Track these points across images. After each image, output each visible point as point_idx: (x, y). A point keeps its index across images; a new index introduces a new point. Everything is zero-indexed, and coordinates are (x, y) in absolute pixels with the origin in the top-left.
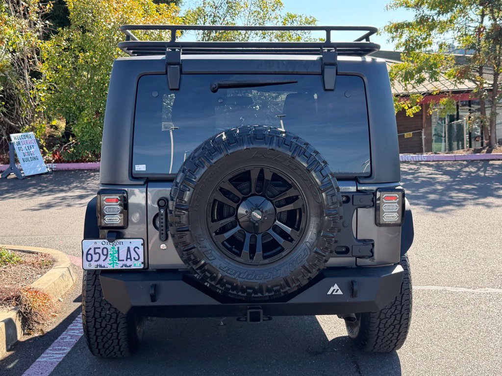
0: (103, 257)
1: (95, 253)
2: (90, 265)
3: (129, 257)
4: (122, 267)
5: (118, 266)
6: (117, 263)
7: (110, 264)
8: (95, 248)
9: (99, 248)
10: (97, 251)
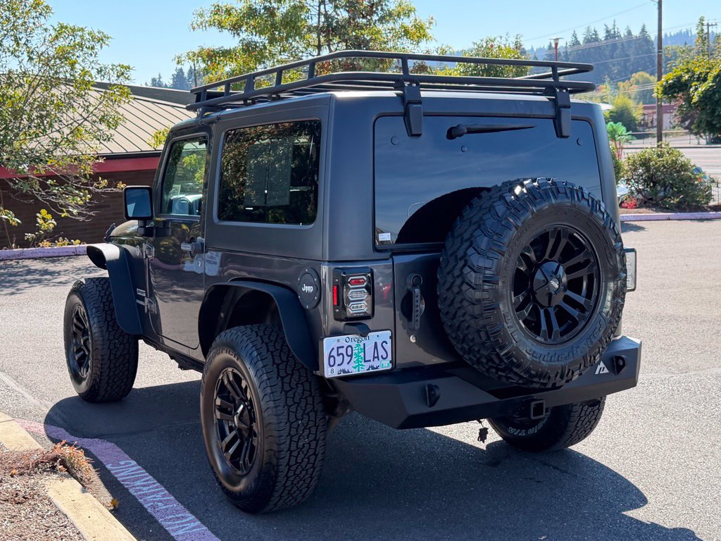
0: (347, 359)
1: (338, 355)
2: (332, 371)
3: (376, 355)
4: (369, 369)
5: (364, 369)
6: (362, 365)
7: (355, 368)
8: (338, 348)
9: (343, 347)
10: (341, 351)
